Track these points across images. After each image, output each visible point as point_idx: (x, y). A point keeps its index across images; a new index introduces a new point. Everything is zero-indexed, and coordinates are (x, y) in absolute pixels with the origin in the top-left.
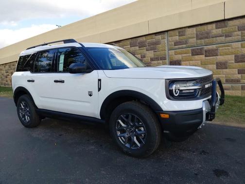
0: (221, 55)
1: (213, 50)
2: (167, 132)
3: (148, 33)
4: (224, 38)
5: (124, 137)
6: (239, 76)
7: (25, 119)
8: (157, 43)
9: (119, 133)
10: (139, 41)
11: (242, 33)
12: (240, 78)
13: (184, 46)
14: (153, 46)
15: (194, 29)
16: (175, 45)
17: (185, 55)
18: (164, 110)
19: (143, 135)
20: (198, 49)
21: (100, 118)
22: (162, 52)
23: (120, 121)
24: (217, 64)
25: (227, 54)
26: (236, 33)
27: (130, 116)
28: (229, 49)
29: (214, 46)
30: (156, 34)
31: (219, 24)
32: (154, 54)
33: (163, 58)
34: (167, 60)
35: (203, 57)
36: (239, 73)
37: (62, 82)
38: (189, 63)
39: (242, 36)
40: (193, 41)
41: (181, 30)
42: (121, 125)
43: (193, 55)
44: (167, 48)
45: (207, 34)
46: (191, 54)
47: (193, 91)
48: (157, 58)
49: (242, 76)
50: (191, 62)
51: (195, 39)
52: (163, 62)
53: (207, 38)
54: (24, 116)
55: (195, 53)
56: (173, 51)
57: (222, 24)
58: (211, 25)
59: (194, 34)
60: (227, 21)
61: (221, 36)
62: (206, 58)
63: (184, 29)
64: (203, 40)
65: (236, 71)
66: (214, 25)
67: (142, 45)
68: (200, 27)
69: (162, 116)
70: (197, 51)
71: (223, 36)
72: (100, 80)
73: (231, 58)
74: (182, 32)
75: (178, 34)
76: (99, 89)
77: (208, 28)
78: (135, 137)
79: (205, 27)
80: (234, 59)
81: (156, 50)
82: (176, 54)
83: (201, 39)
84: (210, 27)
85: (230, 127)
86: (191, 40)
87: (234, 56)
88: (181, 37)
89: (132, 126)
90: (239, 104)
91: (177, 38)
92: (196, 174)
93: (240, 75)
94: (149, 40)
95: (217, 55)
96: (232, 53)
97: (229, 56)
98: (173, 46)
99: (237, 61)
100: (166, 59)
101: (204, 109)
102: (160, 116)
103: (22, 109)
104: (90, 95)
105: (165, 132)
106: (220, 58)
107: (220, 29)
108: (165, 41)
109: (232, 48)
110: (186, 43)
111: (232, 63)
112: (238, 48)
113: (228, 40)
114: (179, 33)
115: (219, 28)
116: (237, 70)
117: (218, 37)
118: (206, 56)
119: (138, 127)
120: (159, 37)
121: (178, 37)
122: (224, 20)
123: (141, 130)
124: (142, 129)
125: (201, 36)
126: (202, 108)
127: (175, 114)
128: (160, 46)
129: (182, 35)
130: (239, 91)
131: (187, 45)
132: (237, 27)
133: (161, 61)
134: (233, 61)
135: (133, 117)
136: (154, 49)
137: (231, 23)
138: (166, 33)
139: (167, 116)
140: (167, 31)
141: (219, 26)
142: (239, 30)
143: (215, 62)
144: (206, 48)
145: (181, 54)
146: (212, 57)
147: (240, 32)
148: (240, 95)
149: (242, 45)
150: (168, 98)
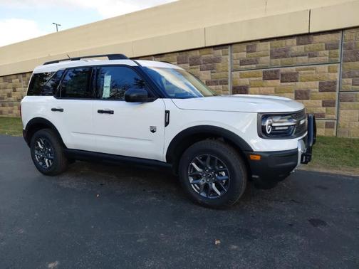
0: (302, 81)
1: (291, 74)
2: (257, 177)
3: (204, 46)
4: (306, 57)
5: (199, 185)
6: (324, 110)
7: (44, 164)
8: (217, 60)
9: (191, 180)
10: (190, 56)
11: (330, 53)
12: (325, 111)
13: (254, 66)
14: (211, 65)
15: (268, 44)
16: (241, 65)
17: (255, 79)
18: (254, 150)
19: (224, 181)
20: (271, 71)
21: (165, 161)
22: (223, 74)
23: (194, 164)
24: (296, 93)
25: (310, 80)
26: (322, 52)
27: (209, 159)
28: (312, 73)
29: (294, 69)
30: (215, 47)
31: (301, 38)
32: (212, 76)
33: (224, 82)
34: (229, 85)
35: (278, 82)
36: (323, 106)
37: (111, 112)
38: (260, 90)
39: (329, 57)
40: (266, 60)
41: (250, 44)
42: (195, 170)
43: (265, 79)
44: (229, 68)
45: (285, 51)
46: (262, 78)
47: (287, 128)
48: (215, 82)
49: (326, 110)
50: (261, 88)
51: (269, 57)
52: (223, 88)
53: (284, 57)
54: (42, 160)
55: (268, 76)
56: (238, 73)
57: (306, 39)
58: (291, 40)
59: (267, 50)
60: (312, 36)
61: (303, 55)
62: (283, 84)
63: (254, 43)
64: (279, 60)
65: (320, 103)
66: (295, 40)
67: (194, 62)
68: (276, 41)
69: (252, 157)
70: (271, 74)
71: (306, 55)
72: (167, 112)
73: (314, 86)
74: (252, 46)
75: (245, 49)
76: (167, 124)
77: (287, 44)
78: (214, 184)
79: (283, 42)
80: (318, 87)
81: (214, 71)
82: (241, 78)
83: (276, 57)
84: (289, 42)
85: (319, 173)
86: (263, 58)
87: (318, 82)
88: (250, 54)
89: (210, 171)
90: (322, 145)
91: (244, 55)
92: (291, 225)
93: (325, 108)
94: (205, 55)
95: (297, 81)
96: (316, 79)
97: (313, 83)
98: (239, 66)
99: (321, 90)
100: (227, 84)
101: (299, 150)
102: (249, 158)
103: (39, 149)
104: (153, 131)
105: (254, 176)
106: (301, 85)
107: (303, 46)
108: (227, 59)
109: (317, 72)
110: (256, 62)
111: (316, 92)
112: (324, 72)
113: (313, 61)
114: (248, 47)
115: (301, 44)
116: (321, 101)
117: (299, 56)
118: (282, 82)
119: (218, 172)
120: (220, 52)
121: (245, 53)
122: (309, 34)
123: (222, 176)
124: (224, 174)
125: (277, 54)
126: (297, 149)
127: (267, 155)
128: (220, 64)
129: (251, 52)
130: (322, 129)
131: (258, 65)
132: (324, 44)
133: (221, 86)
134: (317, 90)
135: (213, 159)
136: (211, 69)
137: (317, 38)
138: (230, 47)
139: (258, 158)
140: (231, 44)
141: (300, 42)
142: (326, 49)
143: (293, 91)
144: (283, 70)
145: (248, 77)
146: (289, 84)
147: (328, 51)
148: (323, 135)
149: (329, 68)
150: (260, 136)
